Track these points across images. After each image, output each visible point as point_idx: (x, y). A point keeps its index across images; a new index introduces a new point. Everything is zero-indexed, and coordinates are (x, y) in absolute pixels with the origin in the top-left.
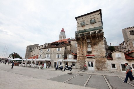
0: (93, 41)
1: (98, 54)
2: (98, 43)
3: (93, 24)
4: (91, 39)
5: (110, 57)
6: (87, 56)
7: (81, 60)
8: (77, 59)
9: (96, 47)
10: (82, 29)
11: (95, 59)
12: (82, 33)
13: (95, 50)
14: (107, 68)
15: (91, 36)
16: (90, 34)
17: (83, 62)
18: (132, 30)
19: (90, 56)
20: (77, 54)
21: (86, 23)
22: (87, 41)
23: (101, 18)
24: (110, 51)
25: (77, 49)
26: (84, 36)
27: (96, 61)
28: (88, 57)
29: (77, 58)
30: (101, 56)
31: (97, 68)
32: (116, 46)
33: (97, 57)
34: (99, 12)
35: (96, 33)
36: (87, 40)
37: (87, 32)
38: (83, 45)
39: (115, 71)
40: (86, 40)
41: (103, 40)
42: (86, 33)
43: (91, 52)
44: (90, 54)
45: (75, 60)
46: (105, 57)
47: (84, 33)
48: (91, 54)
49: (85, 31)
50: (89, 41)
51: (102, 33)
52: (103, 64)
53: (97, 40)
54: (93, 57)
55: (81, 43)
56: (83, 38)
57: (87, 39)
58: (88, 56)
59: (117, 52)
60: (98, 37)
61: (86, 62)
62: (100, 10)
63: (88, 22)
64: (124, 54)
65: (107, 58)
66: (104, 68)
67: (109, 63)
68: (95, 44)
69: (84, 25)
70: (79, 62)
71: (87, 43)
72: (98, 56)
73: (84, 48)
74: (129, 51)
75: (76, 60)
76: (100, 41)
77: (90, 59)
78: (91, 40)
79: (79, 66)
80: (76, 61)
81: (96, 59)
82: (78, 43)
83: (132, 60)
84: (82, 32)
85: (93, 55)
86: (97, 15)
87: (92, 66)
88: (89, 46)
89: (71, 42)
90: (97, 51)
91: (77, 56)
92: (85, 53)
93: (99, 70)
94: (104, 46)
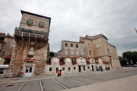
0: (37, 45)
1: (39, 58)
2: (42, 47)
3: (41, 27)
4: (36, 42)
5: (49, 62)
6: (26, 60)
7: (16, 65)
8: (10, 64)
9: (39, 52)
10: (26, 27)
11: (35, 63)
12: (26, 33)
13: (37, 54)
14: (45, 72)
15: (36, 38)
16: (36, 37)
17: (19, 67)
18: (66, 42)
19: (30, 60)
20: (12, 56)
21: (34, 23)
22: (30, 43)
23: (49, 26)
24: (50, 56)
25: (14, 50)
26: (28, 37)
27: (36, 66)
28: (27, 62)
29: (11, 62)
30: (42, 61)
31: (35, 73)
32: (55, 53)
33: (38, 62)
34: (49, 20)
35: (42, 37)
36: (31, 42)
37: (33, 34)
38: (24, 47)
40: (30, 41)
41: (47, 46)
42: (31, 34)
43: (32, 56)
44: (30, 58)
46: (46, 61)
47: (28, 33)
48: (32, 58)
49: (30, 31)
50: (33, 44)
51: (47, 39)
52: (42, 69)
53: (41, 45)
54: (33, 62)
55: (22, 43)
56: (26, 39)
57: (31, 41)
58: (28, 60)
59: (55, 57)
60: (43, 42)
61: (23, 67)
62: (50, 19)
63: (36, 24)
64: (59, 60)
65: (47, 63)
66: (42, 72)
67: (48, 67)
68: (39, 48)
69: (30, 24)
70: (12, 69)
71: (30, 45)
72: (39, 61)
73: (25, 51)
74: (62, 57)
75: (8, 65)
76: (44, 46)
77: (29, 64)
78: (35, 43)
79: (11, 73)
80: (7, 67)
81: (36, 64)
82: (17, 43)
83: (63, 64)
84: (26, 31)
85: (34, 60)
86: (46, 22)
88: (32, 49)
90: (39, 55)
91: (12, 59)
92: (25, 57)
93: (37, 75)
94: (46, 51)
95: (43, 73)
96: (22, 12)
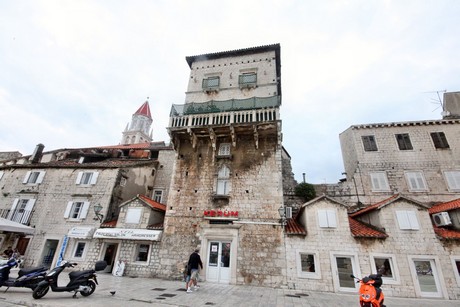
0: (240, 156)
1: (253, 206)
2: (258, 161)
3: (249, 89)
4: (234, 144)
5: (296, 225)
6: (207, 214)
7: (181, 233)
8: (163, 230)
9: (249, 180)
10: (203, 99)
11: (238, 229)
12: (199, 116)
13: (244, 189)
14: (283, 271)
15: (232, 128)
16: (232, 121)
17: (188, 242)
19: (220, 214)
20: (170, 203)
22: (217, 151)
23: (278, 73)
24: (299, 201)
25: (173, 180)
26: (205, 128)
27: (244, 240)
28: (212, 222)
29: (166, 221)
30: (265, 220)
31: (244, 274)
33: (248, 222)
34: (272, 54)
35: (254, 120)
36: (218, 147)
37: (220, 114)
38: (199, 167)
39: (313, 286)
40: (214, 145)
41: (278, 154)
42: (216, 115)
43: (225, 200)
44: (220, 207)
45: (155, 234)
46: (281, 221)
47: (206, 116)
48: (227, 209)
49: (213, 108)
50: (225, 152)
52: (268, 257)
53: (254, 152)
54: (231, 222)
55: (195, 156)
56: (202, 134)
57: (219, 142)
58: (213, 214)
59: (323, 203)
60: (261, 140)
61: (199, 242)
62: (276, 48)
63: (231, 81)
64: (345, 214)
65: (287, 228)
66: (271, 273)
67: (292, 249)
68: (247, 166)
69: (215, 88)
70: (170, 245)
71: (218, 159)
72: (253, 219)
73: (203, 180)
74: (359, 204)
75: (158, 232)
76: (267, 156)
77: (220, 231)
78: (232, 147)
79: (168, 262)
80: (156, 238)
81: (243, 233)
82: (181, 156)
84: (201, 111)
85: (233, 214)
86: (265, 63)
87: (226, 263)
88: (224, 172)
89: (159, 156)
90: (251, 195)
91: (168, 212)
92: (203, 204)
93: (250, 281)
94: (278, 176)
95: (277, 279)
96: (191, 60)
